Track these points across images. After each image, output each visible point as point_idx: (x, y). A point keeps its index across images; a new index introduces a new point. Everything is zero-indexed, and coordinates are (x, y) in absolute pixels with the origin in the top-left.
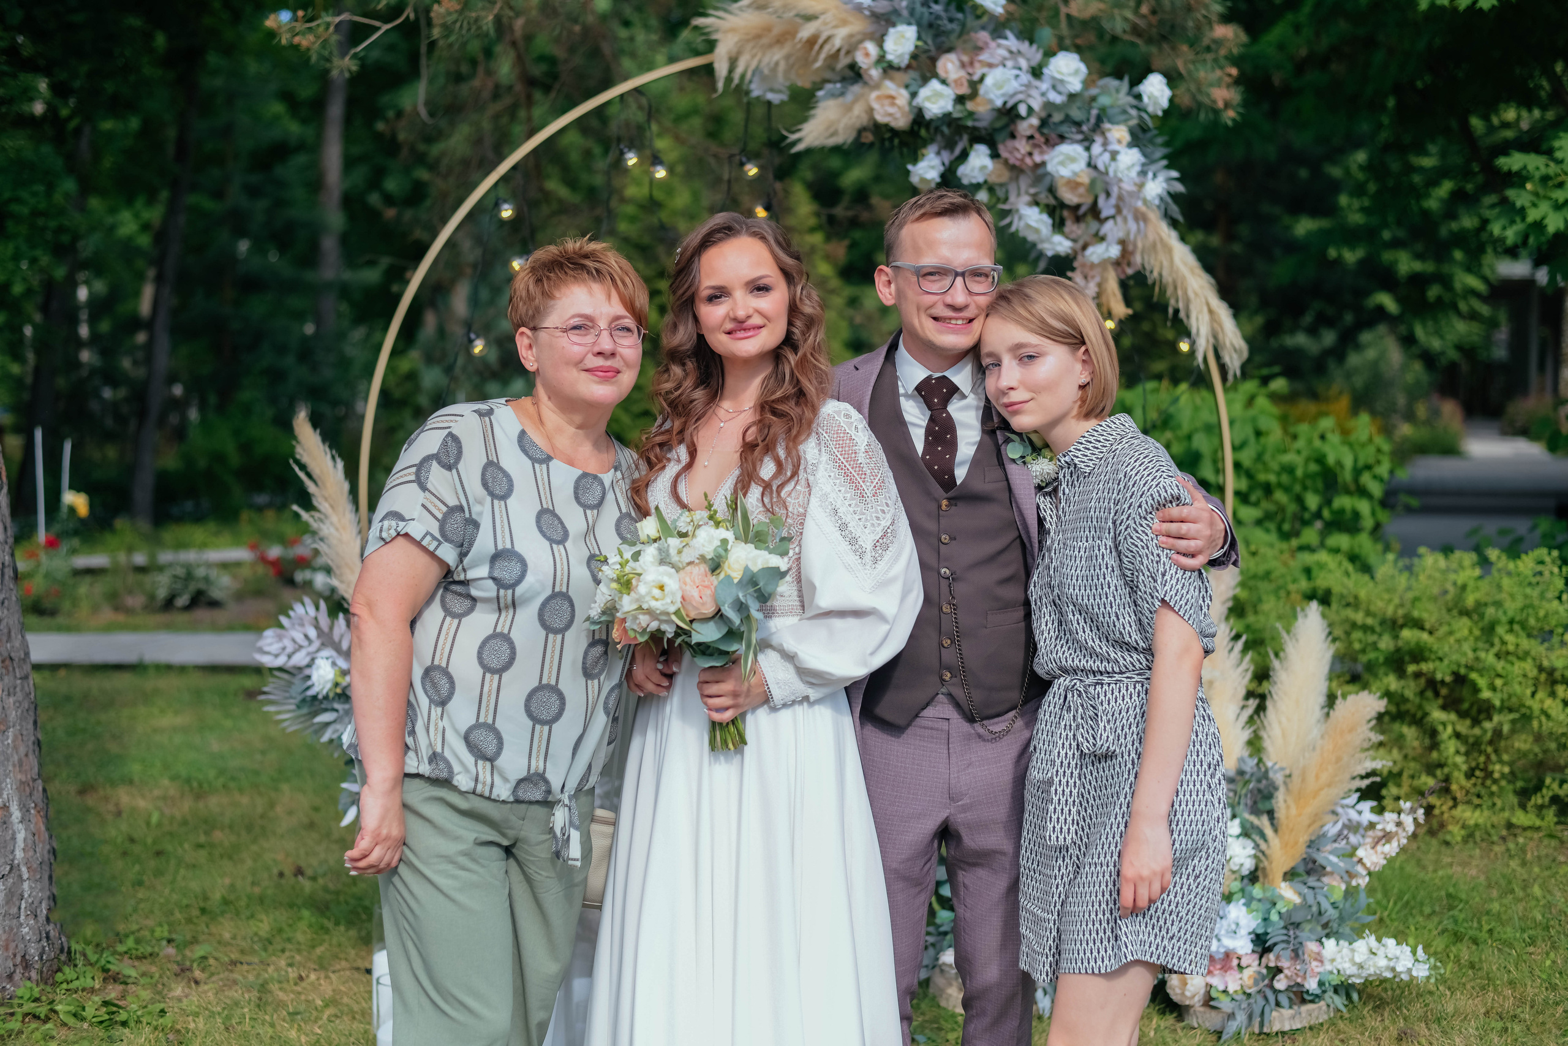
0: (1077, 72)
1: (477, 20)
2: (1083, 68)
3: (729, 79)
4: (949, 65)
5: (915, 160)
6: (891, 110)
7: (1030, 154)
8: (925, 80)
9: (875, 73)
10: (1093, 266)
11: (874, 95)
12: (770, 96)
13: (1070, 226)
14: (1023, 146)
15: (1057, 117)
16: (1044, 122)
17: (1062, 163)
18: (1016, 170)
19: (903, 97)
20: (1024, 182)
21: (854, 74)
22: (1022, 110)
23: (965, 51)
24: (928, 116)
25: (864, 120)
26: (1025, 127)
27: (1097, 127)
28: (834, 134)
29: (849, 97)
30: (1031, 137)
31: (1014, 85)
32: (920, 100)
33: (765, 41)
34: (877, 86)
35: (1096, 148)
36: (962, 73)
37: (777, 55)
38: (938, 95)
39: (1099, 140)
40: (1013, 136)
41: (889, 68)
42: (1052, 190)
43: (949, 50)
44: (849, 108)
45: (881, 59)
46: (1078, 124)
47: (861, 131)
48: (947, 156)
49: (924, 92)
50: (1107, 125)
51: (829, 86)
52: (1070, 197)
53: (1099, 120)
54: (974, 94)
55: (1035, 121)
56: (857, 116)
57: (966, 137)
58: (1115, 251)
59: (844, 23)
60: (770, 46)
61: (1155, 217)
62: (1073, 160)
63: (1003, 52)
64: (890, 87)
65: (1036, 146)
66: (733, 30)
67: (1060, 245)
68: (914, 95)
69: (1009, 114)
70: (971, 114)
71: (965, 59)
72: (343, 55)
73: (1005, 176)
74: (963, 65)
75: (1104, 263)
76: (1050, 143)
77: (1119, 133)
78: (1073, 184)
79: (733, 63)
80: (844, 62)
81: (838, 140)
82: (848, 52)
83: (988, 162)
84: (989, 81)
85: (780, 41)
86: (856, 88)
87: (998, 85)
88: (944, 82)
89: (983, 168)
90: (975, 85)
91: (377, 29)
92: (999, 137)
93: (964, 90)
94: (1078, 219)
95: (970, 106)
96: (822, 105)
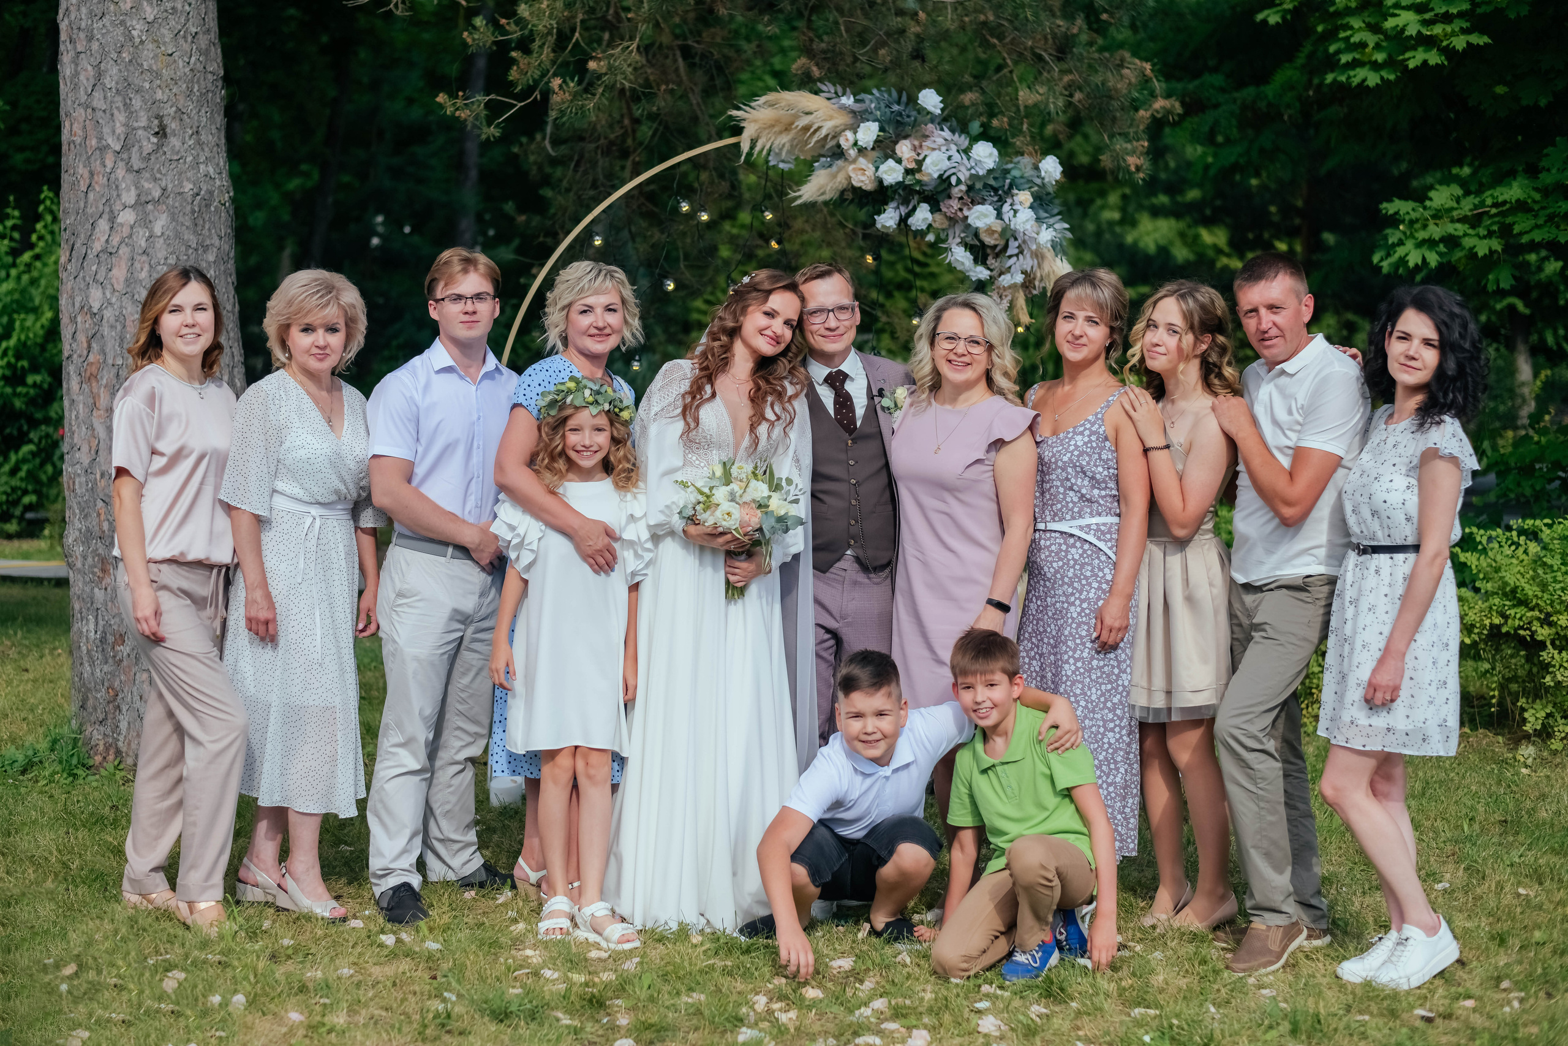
0: (991, 155)
1: (583, 106)
2: (995, 152)
3: (750, 154)
4: (904, 149)
5: (879, 213)
6: (863, 178)
7: (961, 210)
8: (887, 157)
9: (853, 153)
10: (1005, 289)
11: (851, 167)
12: (781, 165)
13: (991, 261)
14: (955, 204)
15: (979, 185)
16: (970, 188)
17: (978, 218)
18: (952, 220)
19: (871, 168)
20: (958, 229)
21: (838, 153)
22: (953, 180)
23: (916, 138)
24: (886, 183)
25: (845, 183)
26: (958, 191)
27: (1009, 192)
28: (823, 194)
29: (834, 168)
30: (961, 198)
31: (947, 164)
32: (879, 173)
33: (776, 129)
34: (854, 161)
35: (1006, 207)
36: (913, 154)
37: (785, 139)
38: (892, 170)
39: (1009, 201)
40: (950, 197)
41: (862, 151)
42: (976, 234)
43: (906, 137)
44: (834, 176)
45: (855, 144)
46: (995, 190)
47: (843, 192)
48: (903, 210)
49: (883, 168)
50: (1015, 191)
51: (823, 159)
52: (989, 240)
53: (1011, 187)
54: (919, 170)
55: (963, 188)
56: (840, 181)
57: (916, 197)
58: (1019, 278)
59: (831, 118)
60: (781, 132)
61: (1049, 254)
62: (986, 216)
63: (940, 141)
64: (862, 162)
65: (966, 204)
66: (755, 121)
67: (982, 273)
68: (877, 168)
69: (944, 182)
70: (919, 182)
71: (916, 143)
72: (489, 125)
73: (946, 224)
74: (915, 148)
75: (1013, 286)
76: (973, 203)
77: (1024, 197)
78: (990, 231)
79: (753, 143)
80: (831, 144)
81: (827, 197)
82: (834, 137)
83: (929, 216)
84: (928, 161)
85: (787, 129)
86: (840, 163)
87: (934, 164)
88: (899, 161)
89: (925, 219)
90: (920, 163)
91: (515, 105)
92: (940, 197)
93: (912, 165)
94: (997, 256)
95: (918, 176)
96: (816, 173)
